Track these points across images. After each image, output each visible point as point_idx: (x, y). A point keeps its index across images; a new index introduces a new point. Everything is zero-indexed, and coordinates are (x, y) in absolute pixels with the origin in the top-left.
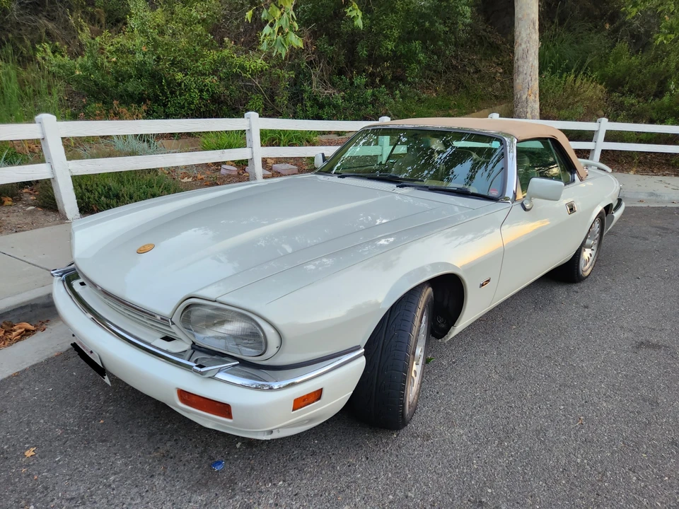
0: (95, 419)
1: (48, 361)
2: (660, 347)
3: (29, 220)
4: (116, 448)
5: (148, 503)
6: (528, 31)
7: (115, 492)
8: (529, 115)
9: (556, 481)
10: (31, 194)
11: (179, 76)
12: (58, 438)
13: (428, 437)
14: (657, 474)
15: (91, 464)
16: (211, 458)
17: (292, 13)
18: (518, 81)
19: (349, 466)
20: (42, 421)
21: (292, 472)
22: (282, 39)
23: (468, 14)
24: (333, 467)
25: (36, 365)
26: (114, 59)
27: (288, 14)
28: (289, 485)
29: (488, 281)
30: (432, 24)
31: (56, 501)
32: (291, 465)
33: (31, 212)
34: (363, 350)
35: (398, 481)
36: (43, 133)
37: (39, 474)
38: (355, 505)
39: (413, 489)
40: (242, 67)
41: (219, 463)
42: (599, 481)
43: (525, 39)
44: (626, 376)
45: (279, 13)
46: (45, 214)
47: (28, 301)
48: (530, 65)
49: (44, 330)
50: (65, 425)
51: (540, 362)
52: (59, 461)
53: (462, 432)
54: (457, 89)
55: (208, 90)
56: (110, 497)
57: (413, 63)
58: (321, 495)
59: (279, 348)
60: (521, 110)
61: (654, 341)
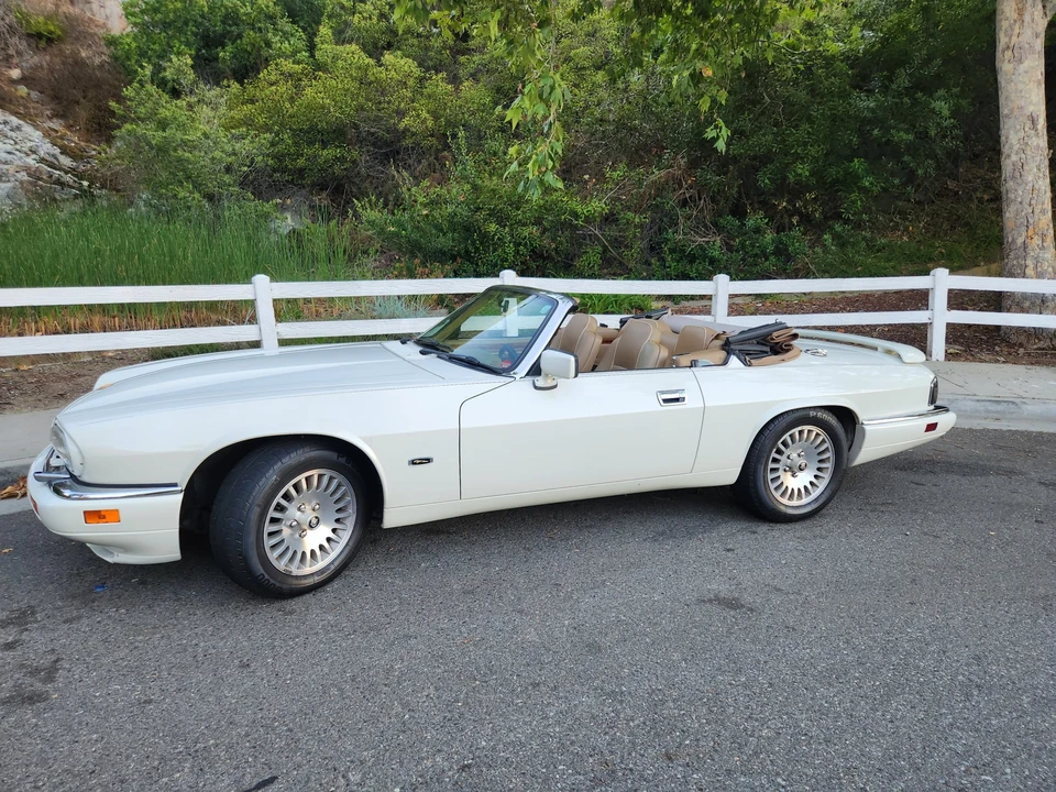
8: (1029, 271)
11: (493, 227)
18: (1007, 215)
23: (946, 113)
26: (425, 212)
29: (428, 460)
34: (183, 488)
41: (105, 587)
43: (1016, 148)
52: (15, 559)
54: (953, 228)
55: (526, 244)
57: (853, 192)
59: (83, 464)
60: (1015, 262)
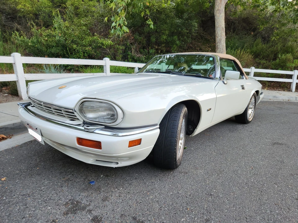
0: (35, 168)
1: (13, 148)
2: (283, 144)
3: (5, 99)
4: (45, 177)
5: (60, 196)
6: (221, 32)
7: (44, 192)
9: (243, 187)
10: (6, 90)
11: (75, 46)
12: (17, 174)
13: (187, 173)
14: (286, 185)
15: (33, 183)
16: (89, 180)
17: (124, 18)
18: (217, 51)
19: (152, 183)
20: (10, 168)
21: (126, 185)
22: (120, 28)
23: (196, 26)
24: (145, 183)
25: (7, 149)
26: (46, 39)
27: (123, 18)
28: (125, 189)
29: (210, 109)
30: (182, 29)
31: (16, 196)
32: (126, 182)
33: (6, 96)
34: (159, 126)
35: (174, 188)
36: (14, 61)
37: (8, 186)
38: (155, 196)
39: (181, 190)
40: (102, 44)
41: (93, 182)
42: (261, 187)
43: (220, 35)
44: (270, 153)
45: (119, 18)
46: (12, 97)
47: (4, 126)
48: (222, 45)
49: (11, 138)
50: (20, 170)
51: (233, 149)
52: (18, 182)
53: (201, 171)
55: (87, 52)
56: (42, 195)
57: (174, 45)
58: (140, 193)
59: (123, 118)
61: (280, 142)
